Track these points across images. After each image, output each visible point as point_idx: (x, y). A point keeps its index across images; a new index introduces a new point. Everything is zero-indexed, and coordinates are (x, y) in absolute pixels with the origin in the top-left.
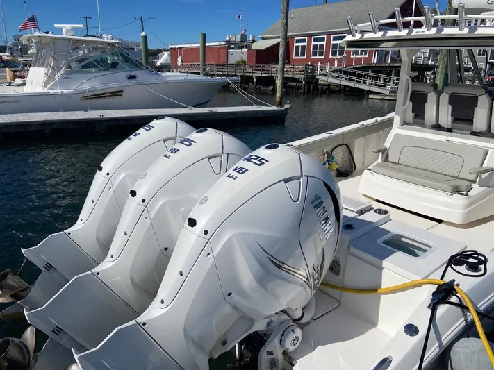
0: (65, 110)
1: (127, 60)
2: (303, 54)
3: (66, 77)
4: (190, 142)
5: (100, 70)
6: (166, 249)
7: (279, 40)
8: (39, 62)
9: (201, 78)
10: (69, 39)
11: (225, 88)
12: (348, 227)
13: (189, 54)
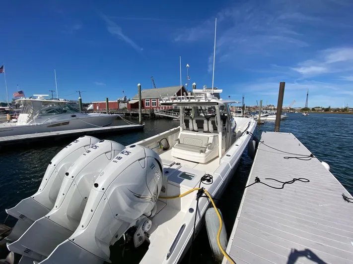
0: (39, 132)
1: (71, 109)
2: (149, 105)
3: (39, 118)
4: (96, 147)
5: (58, 114)
6: (86, 198)
7: (138, 100)
8: (25, 111)
9: (107, 115)
10: (41, 101)
11: (118, 118)
12: (167, 172)
13: (102, 105)
